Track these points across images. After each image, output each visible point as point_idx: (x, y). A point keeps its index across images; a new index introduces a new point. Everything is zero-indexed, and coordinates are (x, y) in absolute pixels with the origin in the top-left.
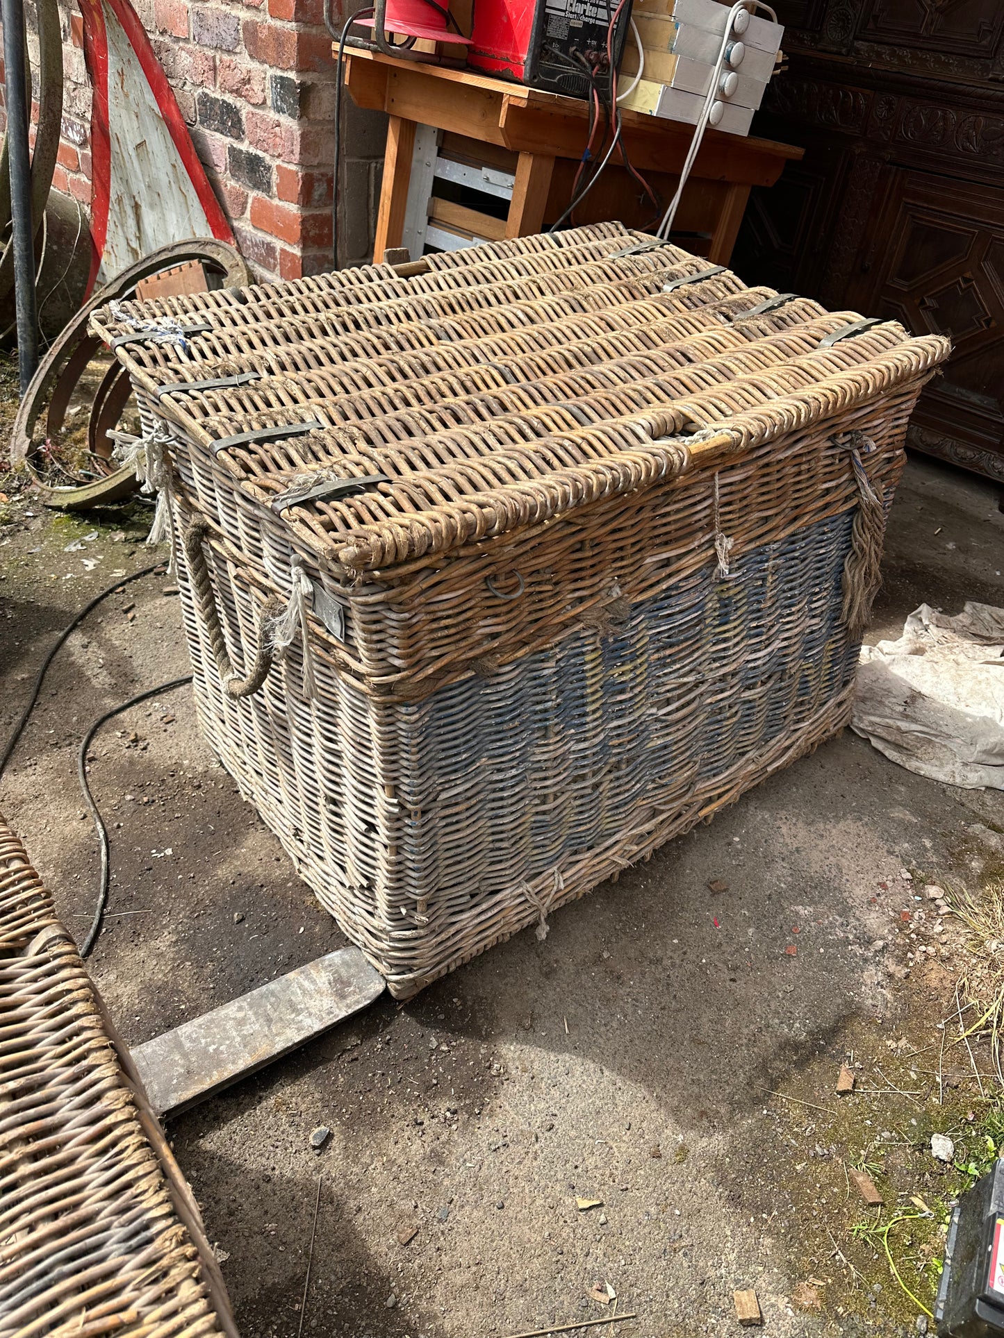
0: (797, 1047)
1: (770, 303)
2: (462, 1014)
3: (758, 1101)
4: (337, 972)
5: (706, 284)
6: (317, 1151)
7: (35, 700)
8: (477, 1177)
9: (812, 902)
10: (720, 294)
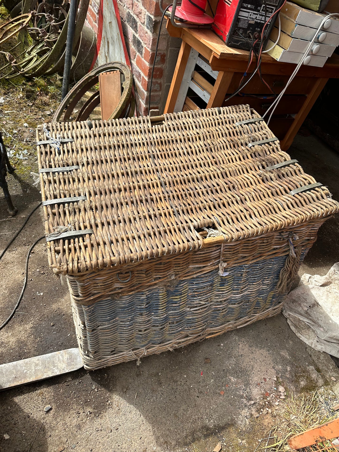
0: (208, 429)
1: (284, 164)
2: (106, 380)
3: (186, 444)
4: (71, 356)
5: (266, 146)
6: (46, 413)
7: (24, 226)
8: (88, 438)
9: (238, 377)
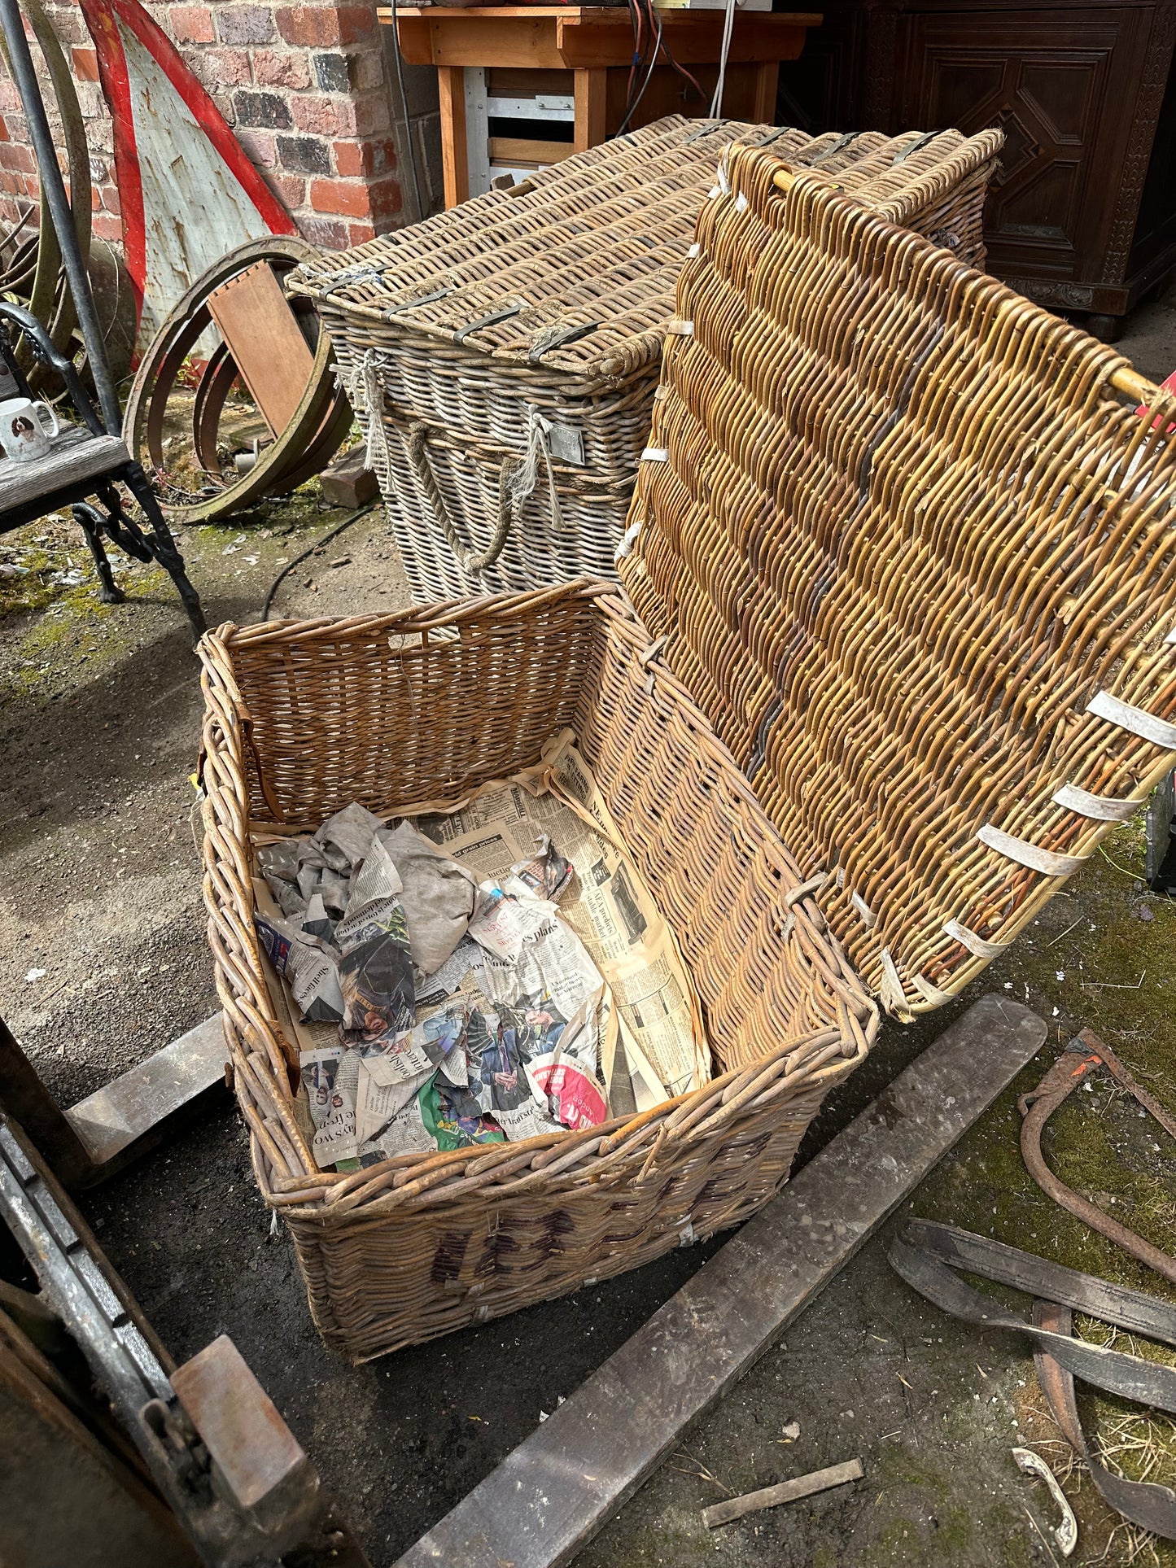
1: (838, 143)
5: (777, 143)
10: (792, 149)
